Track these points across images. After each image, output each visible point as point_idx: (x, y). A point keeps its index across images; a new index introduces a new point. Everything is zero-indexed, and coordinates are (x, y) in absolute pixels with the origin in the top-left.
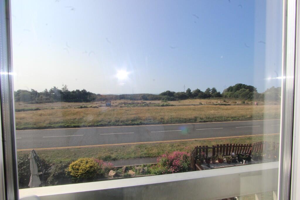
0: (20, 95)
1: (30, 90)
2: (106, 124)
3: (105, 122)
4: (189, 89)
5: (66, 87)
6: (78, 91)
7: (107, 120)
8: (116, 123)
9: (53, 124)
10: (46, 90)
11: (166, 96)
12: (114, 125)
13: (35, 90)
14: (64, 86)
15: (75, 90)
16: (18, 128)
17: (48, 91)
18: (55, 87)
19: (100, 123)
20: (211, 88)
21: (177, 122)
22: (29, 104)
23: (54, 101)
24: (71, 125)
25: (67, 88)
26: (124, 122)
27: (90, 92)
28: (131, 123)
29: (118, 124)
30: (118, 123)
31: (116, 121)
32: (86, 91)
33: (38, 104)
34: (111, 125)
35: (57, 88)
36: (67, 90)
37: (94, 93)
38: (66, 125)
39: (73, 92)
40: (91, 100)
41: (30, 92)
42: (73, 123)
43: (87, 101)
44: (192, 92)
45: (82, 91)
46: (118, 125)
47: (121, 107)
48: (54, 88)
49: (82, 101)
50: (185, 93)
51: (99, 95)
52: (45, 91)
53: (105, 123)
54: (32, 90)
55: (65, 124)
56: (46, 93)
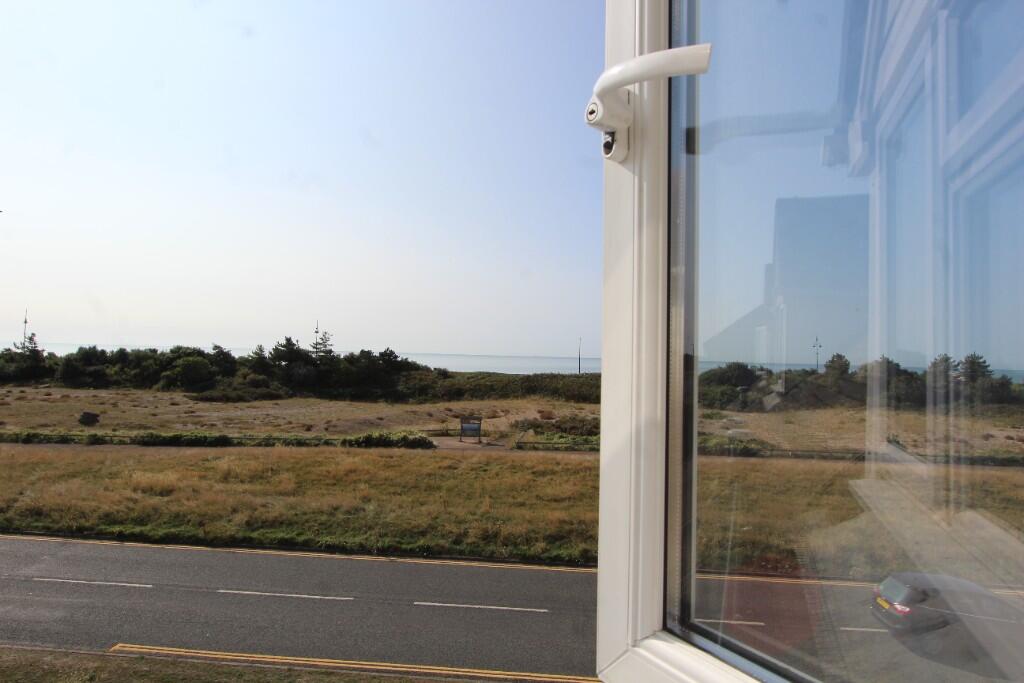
0: (176, 367)
1: (209, 350)
2: (443, 547)
3: (443, 536)
4: (840, 357)
5: (325, 340)
6: (366, 354)
7: (448, 527)
8: (482, 543)
9: (257, 529)
10: (261, 349)
11: (724, 388)
12: (475, 554)
13: (226, 347)
14: (320, 335)
15: (357, 352)
16: (151, 534)
17: (267, 354)
18: (289, 340)
19: (422, 542)
20: (959, 356)
21: (751, 570)
22: (201, 405)
23: (281, 392)
24: (317, 539)
25: (329, 343)
26: (516, 545)
27: (410, 360)
28: (545, 551)
29: (493, 553)
30: (492, 547)
31: (488, 537)
32: (396, 357)
33: (230, 404)
34: (460, 555)
35: (295, 342)
36: (331, 351)
37: (424, 364)
38: (301, 539)
39: (351, 359)
40: (412, 395)
41: (207, 356)
42: (327, 528)
43: (398, 398)
44: (854, 374)
45: (381, 354)
46: (491, 558)
47: (520, 447)
48: (284, 342)
49: (380, 397)
50: (821, 376)
51: (444, 374)
52: (256, 353)
53: (442, 542)
54: (216, 347)
55: (298, 535)
56: (259, 363)
